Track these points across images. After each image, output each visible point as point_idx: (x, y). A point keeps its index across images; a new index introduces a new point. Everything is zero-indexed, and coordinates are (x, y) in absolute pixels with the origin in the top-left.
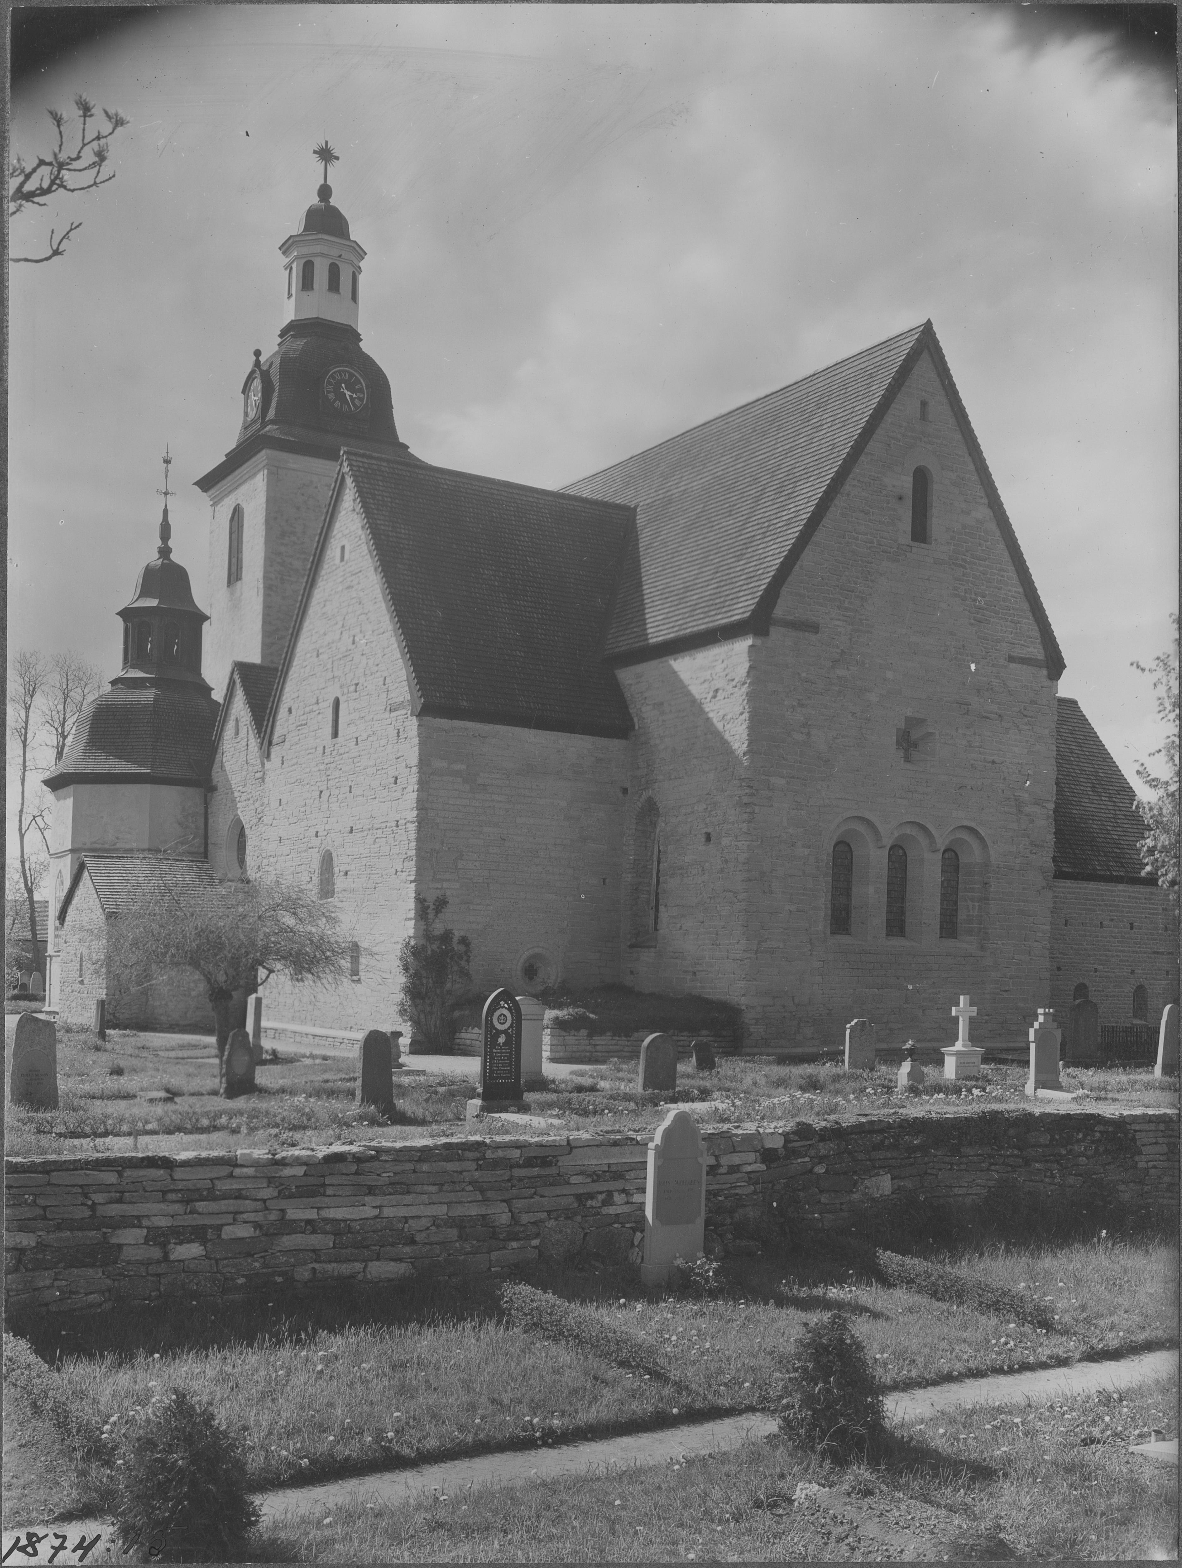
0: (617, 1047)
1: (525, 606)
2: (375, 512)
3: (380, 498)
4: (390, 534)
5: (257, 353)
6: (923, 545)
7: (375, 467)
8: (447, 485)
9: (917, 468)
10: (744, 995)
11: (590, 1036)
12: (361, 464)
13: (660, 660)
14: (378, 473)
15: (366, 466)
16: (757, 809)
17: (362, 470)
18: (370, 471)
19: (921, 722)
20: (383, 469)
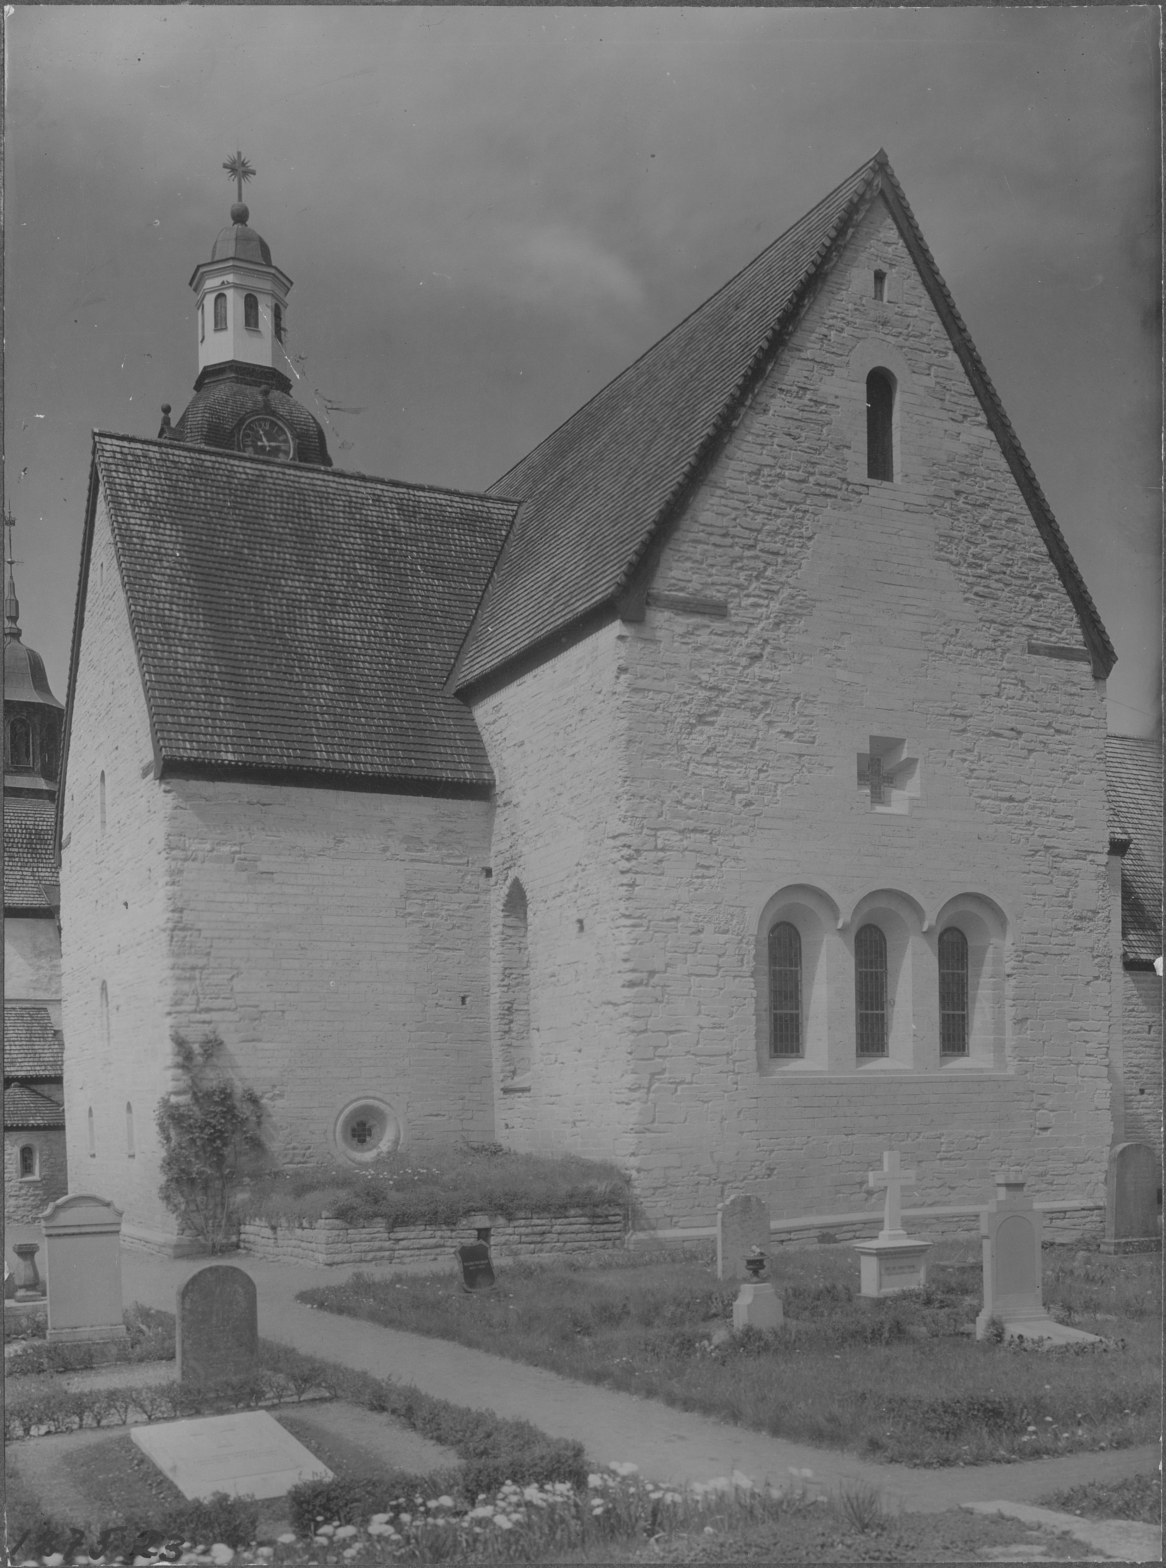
0: (434, 1241)
1: (343, 626)
2: (129, 508)
3: (140, 491)
4: (148, 535)
5: (167, 410)
6: (885, 484)
7: (139, 453)
8: (247, 474)
9: (871, 372)
10: (633, 1154)
11: (391, 1229)
12: (118, 449)
13: (518, 682)
14: (142, 459)
15: (126, 451)
16: (639, 878)
17: (119, 456)
18: (130, 458)
19: (898, 743)
20: (151, 454)
